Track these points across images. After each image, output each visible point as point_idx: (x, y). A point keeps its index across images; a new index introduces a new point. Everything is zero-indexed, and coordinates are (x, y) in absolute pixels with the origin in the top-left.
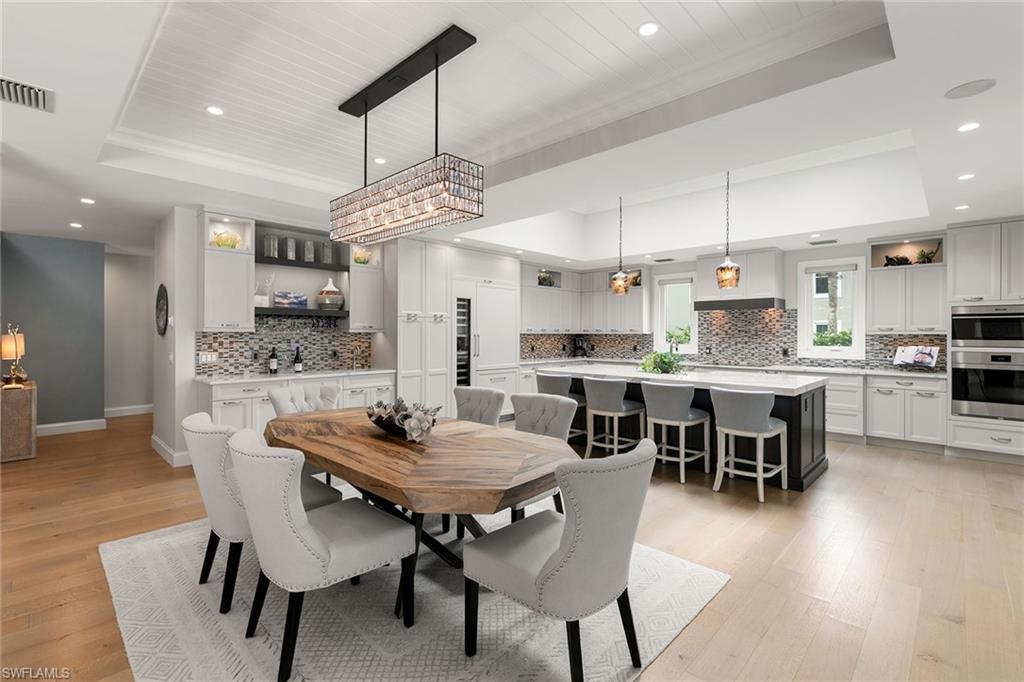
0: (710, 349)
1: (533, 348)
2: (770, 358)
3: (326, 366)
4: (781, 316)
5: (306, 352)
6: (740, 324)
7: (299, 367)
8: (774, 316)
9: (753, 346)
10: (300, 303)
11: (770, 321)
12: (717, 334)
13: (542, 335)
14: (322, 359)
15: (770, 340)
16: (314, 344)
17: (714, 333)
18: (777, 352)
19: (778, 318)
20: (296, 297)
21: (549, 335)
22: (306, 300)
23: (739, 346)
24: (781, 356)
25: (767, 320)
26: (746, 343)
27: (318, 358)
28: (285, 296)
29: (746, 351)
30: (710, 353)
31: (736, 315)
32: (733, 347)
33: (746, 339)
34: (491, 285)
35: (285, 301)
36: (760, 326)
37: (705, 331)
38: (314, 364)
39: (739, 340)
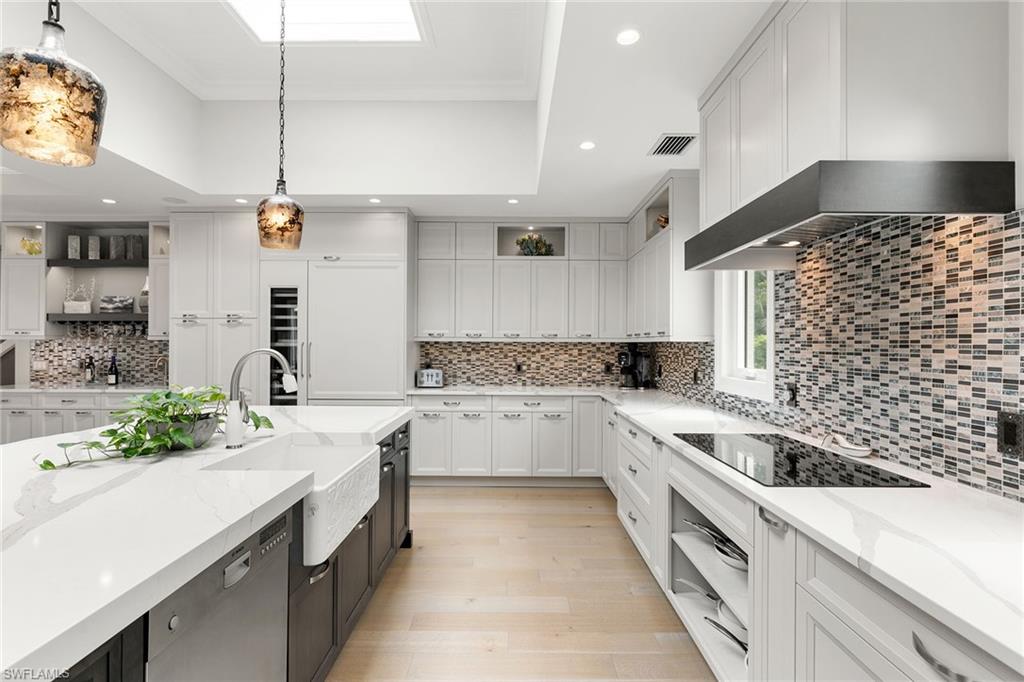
0: (794, 391)
1: (519, 368)
2: (952, 447)
3: (156, 379)
4: (995, 250)
5: (133, 363)
6: (860, 305)
7: (112, 379)
8: (965, 253)
9: (894, 391)
10: (125, 308)
11: (952, 278)
12: (810, 342)
13: (543, 344)
14: (151, 371)
15: (952, 367)
16: (143, 354)
17: (804, 337)
18: (978, 428)
19: (981, 261)
20: (121, 301)
21: (566, 345)
22: (132, 304)
23: (859, 384)
24: (992, 445)
25: (939, 278)
26: (875, 377)
27: (147, 370)
28: (110, 300)
29: (876, 405)
30: (794, 402)
31: (851, 268)
32: (843, 388)
33: (876, 360)
34: (338, 263)
35: (111, 306)
36: (917, 304)
37: (788, 332)
38: (142, 376)
39: (858, 362)
